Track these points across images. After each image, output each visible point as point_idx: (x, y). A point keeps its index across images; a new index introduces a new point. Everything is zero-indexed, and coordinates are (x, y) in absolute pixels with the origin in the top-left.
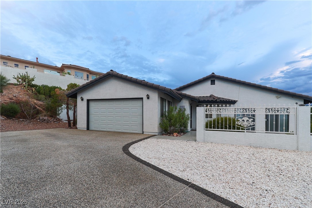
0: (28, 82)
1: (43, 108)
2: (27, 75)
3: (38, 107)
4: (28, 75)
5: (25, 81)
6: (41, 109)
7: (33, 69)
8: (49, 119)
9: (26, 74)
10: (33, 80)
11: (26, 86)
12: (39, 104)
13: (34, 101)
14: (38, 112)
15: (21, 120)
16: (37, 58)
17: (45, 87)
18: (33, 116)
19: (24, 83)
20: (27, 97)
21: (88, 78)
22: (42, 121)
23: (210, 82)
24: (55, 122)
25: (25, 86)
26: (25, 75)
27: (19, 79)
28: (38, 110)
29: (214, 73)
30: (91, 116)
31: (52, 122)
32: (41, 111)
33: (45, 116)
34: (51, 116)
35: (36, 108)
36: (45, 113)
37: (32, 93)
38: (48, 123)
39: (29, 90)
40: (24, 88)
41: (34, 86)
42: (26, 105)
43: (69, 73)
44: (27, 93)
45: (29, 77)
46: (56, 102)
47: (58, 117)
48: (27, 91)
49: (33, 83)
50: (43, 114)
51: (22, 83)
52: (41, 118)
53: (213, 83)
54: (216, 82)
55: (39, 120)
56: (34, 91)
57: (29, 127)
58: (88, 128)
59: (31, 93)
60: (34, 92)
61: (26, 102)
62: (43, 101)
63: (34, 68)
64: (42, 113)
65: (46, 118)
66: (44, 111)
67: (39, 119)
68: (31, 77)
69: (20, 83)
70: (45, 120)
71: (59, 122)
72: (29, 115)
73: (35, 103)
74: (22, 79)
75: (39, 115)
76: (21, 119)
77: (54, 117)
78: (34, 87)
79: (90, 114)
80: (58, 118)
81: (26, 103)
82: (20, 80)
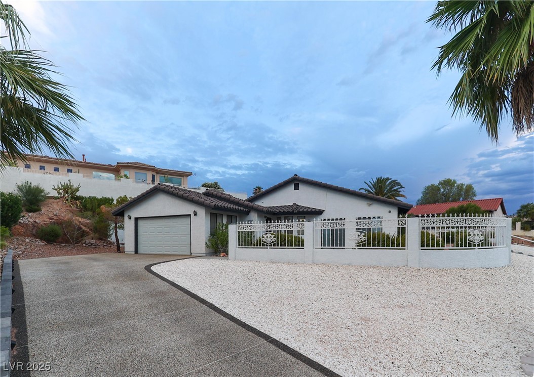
0: (72, 193)
1: (90, 228)
2: (70, 185)
3: (84, 228)
4: (72, 184)
5: (67, 193)
6: (88, 230)
7: (77, 174)
8: (98, 242)
9: (69, 182)
10: (77, 190)
11: (69, 199)
12: (86, 223)
13: (79, 220)
14: (84, 234)
15: (63, 245)
16: (84, 155)
17: (93, 199)
18: (77, 239)
19: (67, 195)
20: (70, 215)
21: (153, 180)
22: (89, 246)
23: (293, 187)
24: (105, 247)
25: (67, 200)
26: (67, 184)
27: (60, 189)
28: (83, 231)
29: (296, 175)
30: (140, 237)
31: (102, 247)
32: (87, 232)
33: (92, 239)
34: (101, 239)
35: (81, 228)
36: (92, 235)
37: (77, 208)
38: (96, 248)
39: (73, 205)
40: (67, 202)
41: (78, 198)
42: (69, 226)
43: (126, 177)
44: (70, 209)
45: (73, 186)
46: (102, 222)
47: (109, 239)
48: (70, 206)
49: (78, 194)
50: (89, 237)
51: (64, 196)
52: (88, 241)
53: (296, 188)
54: (300, 186)
55: (84, 245)
56: (78, 205)
57: (72, 253)
58: (136, 252)
59: (75, 209)
60: (79, 207)
61: (68, 221)
62: (89, 219)
63: (79, 173)
64: (88, 235)
65: (93, 241)
66: (91, 232)
67: (85, 243)
68: (75, 186)
69: (61, 195)
70: (92, 244)
71: (110, 246)
72: (73, 238)
73: (80, 222)
74: (64, 190)
75: (85, 238)
76: (63, 243)
77: (105, 240)
78: (78, 200)
79: (138, 234)
80: (109, 241)
81: (69, 223)
82: (61, 191)
